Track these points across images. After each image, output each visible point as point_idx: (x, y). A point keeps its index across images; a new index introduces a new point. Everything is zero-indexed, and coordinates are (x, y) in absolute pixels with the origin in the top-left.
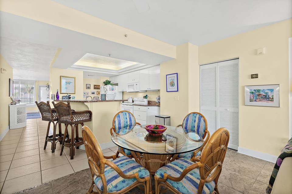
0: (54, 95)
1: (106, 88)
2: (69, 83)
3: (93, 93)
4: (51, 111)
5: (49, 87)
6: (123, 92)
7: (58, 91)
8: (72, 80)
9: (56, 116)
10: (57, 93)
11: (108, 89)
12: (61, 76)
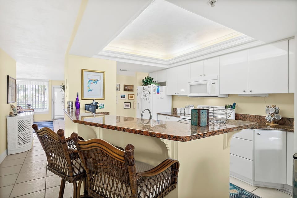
0: (72, 102)
1: (148, 89)
2: (96, 82)
3: (123, 97)
4: (68, 157)
5: (64, 89)
6: (173, 96)
7: (78, 96)
8: (99, 77)
9: (81, 166)
10: (77, 99)
11: (152, 92)
12: (82, 70)
